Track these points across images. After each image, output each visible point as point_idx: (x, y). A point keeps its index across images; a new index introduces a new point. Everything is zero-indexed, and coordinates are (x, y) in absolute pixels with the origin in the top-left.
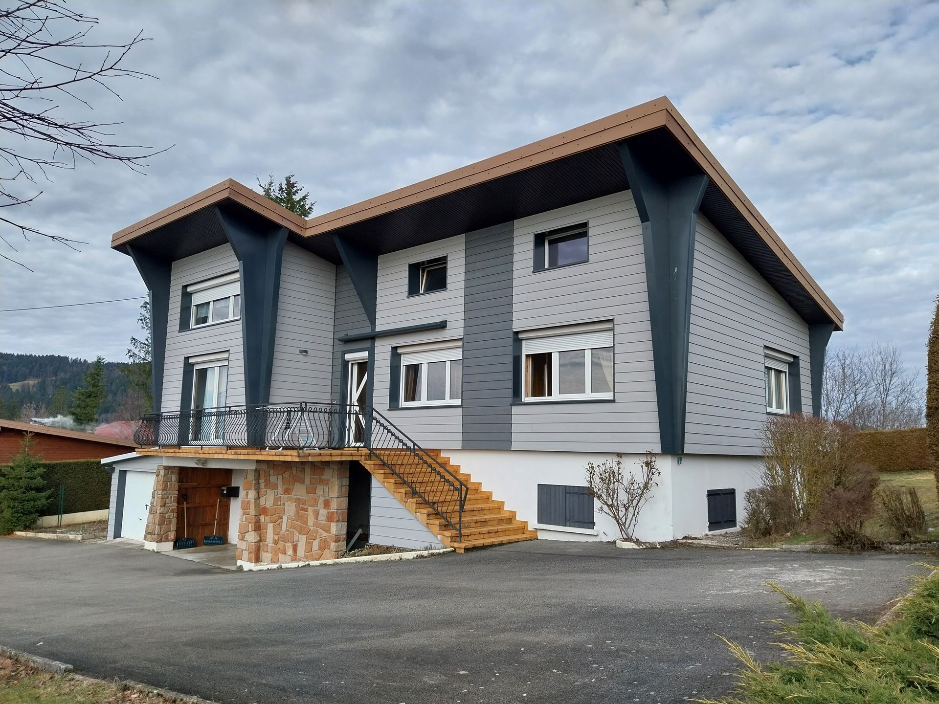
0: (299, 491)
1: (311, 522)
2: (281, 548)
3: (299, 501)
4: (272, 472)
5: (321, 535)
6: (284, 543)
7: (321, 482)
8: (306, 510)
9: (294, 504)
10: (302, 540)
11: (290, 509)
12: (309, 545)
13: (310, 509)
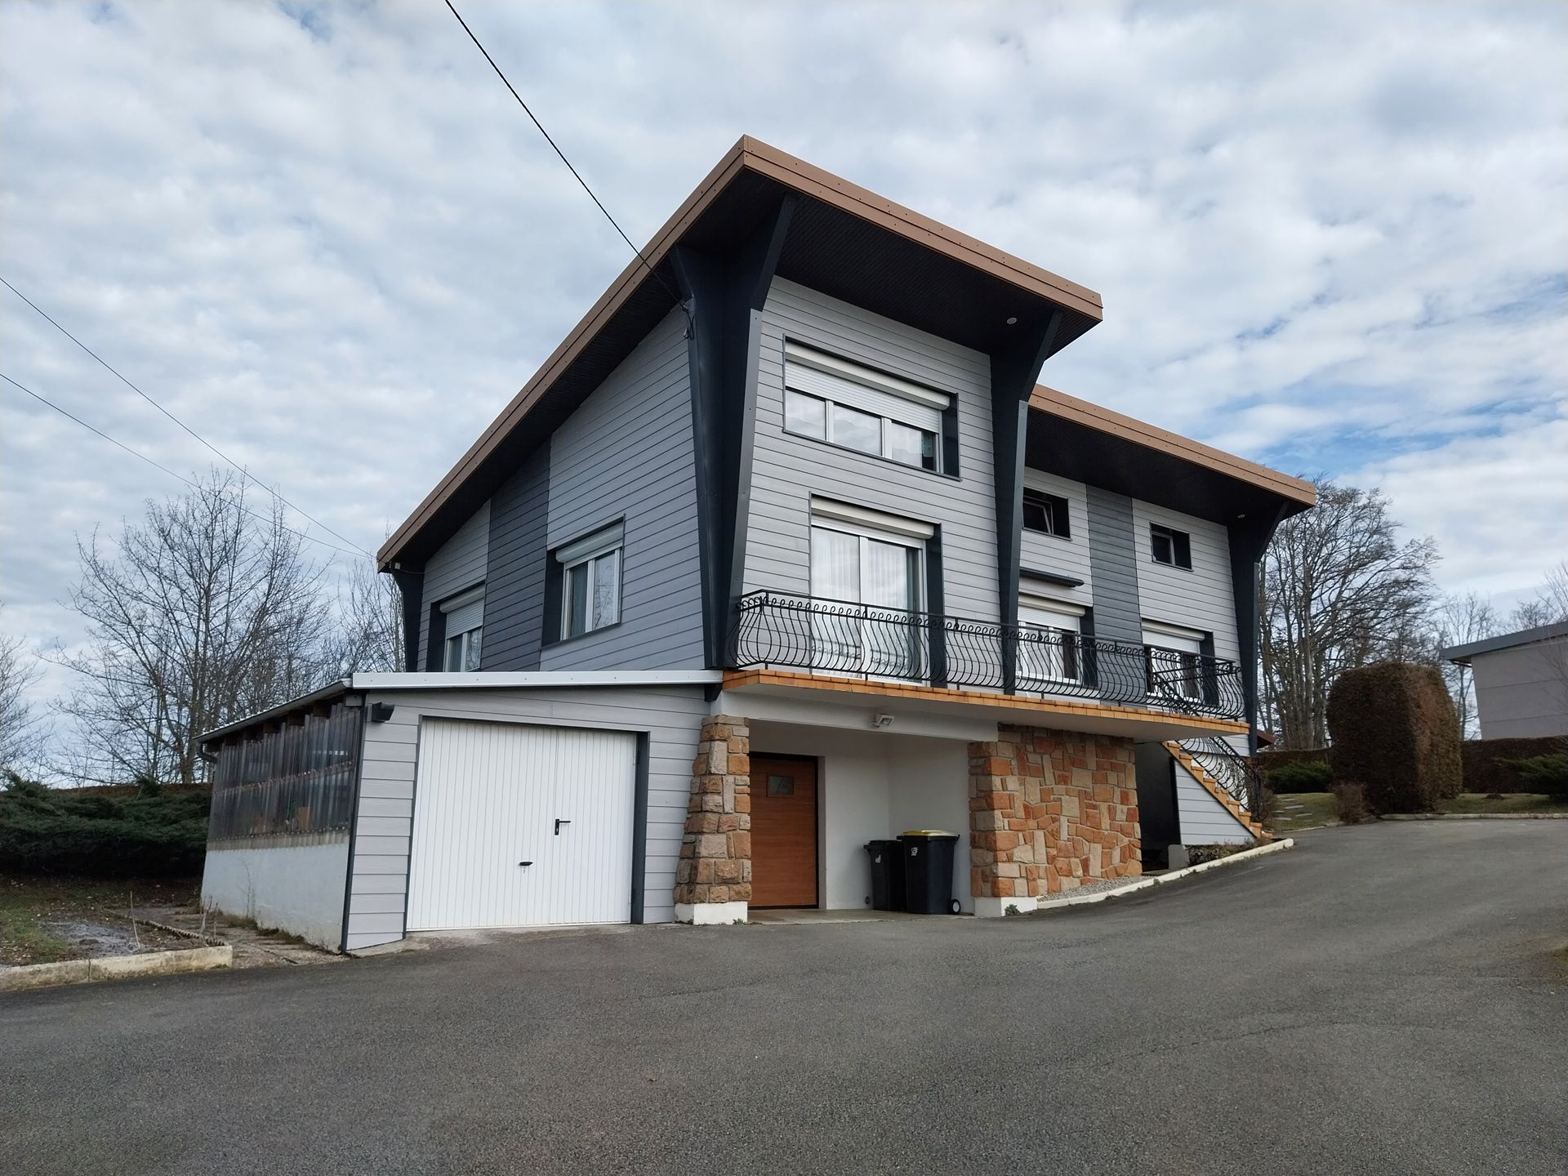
0: (1082, 779)
1: (1106, 823)
2: (1065, 867)
3: (1083, 795)
4: (1030, 748)
5: (1122, 840)
6: (1067, 860)
7: (1113, 768)
8: (1094, 807)
9: (1076, 799)
10: (1095, 853)
11: (1071, 807)
12: (1106, 857)
13: (1104, 807)
